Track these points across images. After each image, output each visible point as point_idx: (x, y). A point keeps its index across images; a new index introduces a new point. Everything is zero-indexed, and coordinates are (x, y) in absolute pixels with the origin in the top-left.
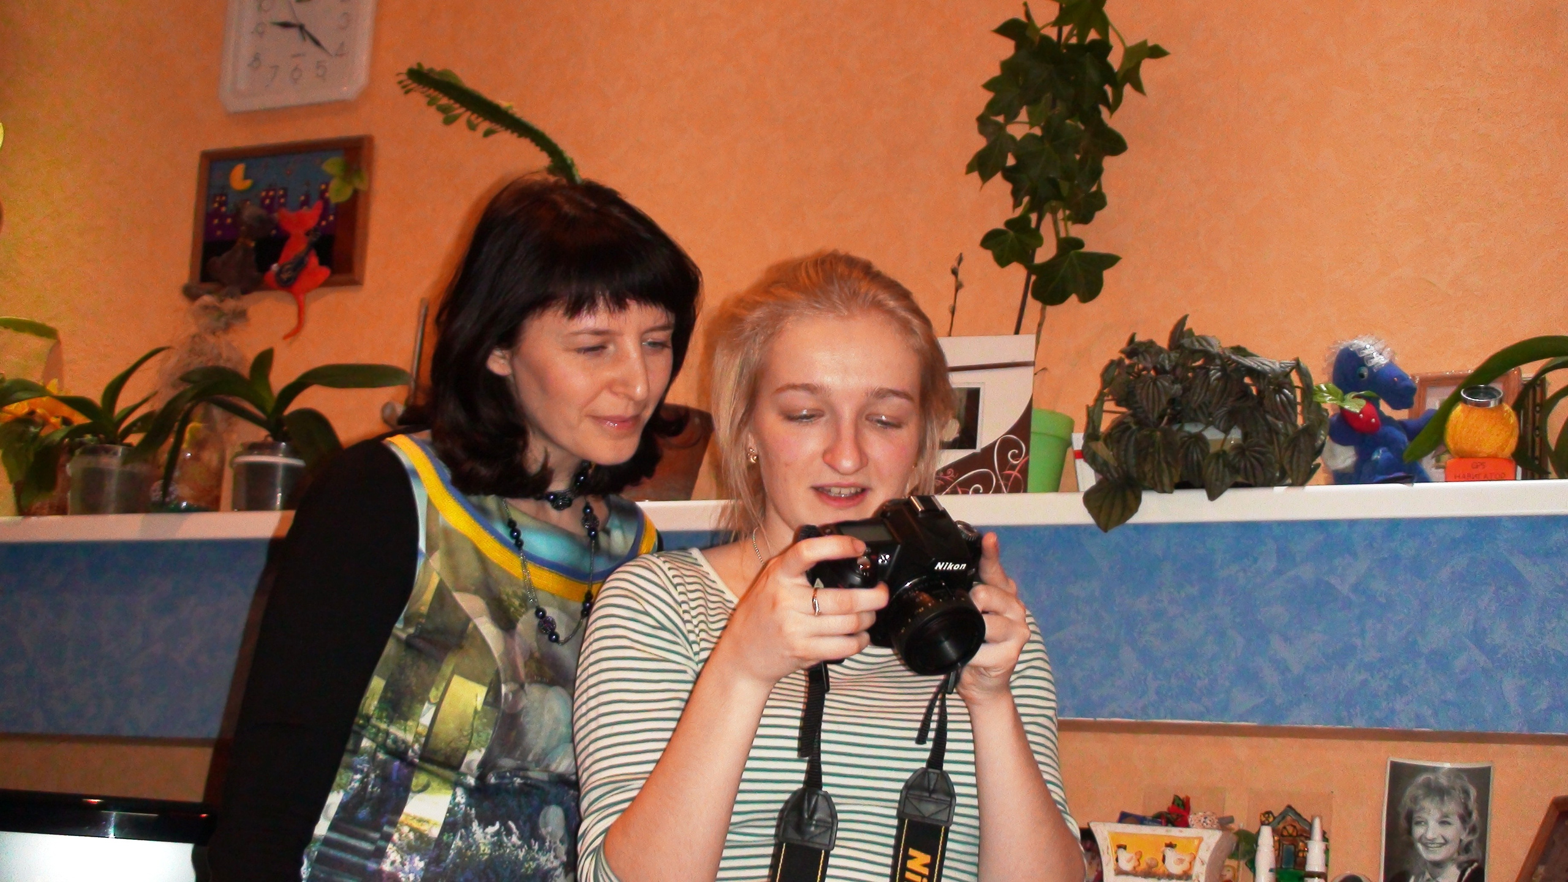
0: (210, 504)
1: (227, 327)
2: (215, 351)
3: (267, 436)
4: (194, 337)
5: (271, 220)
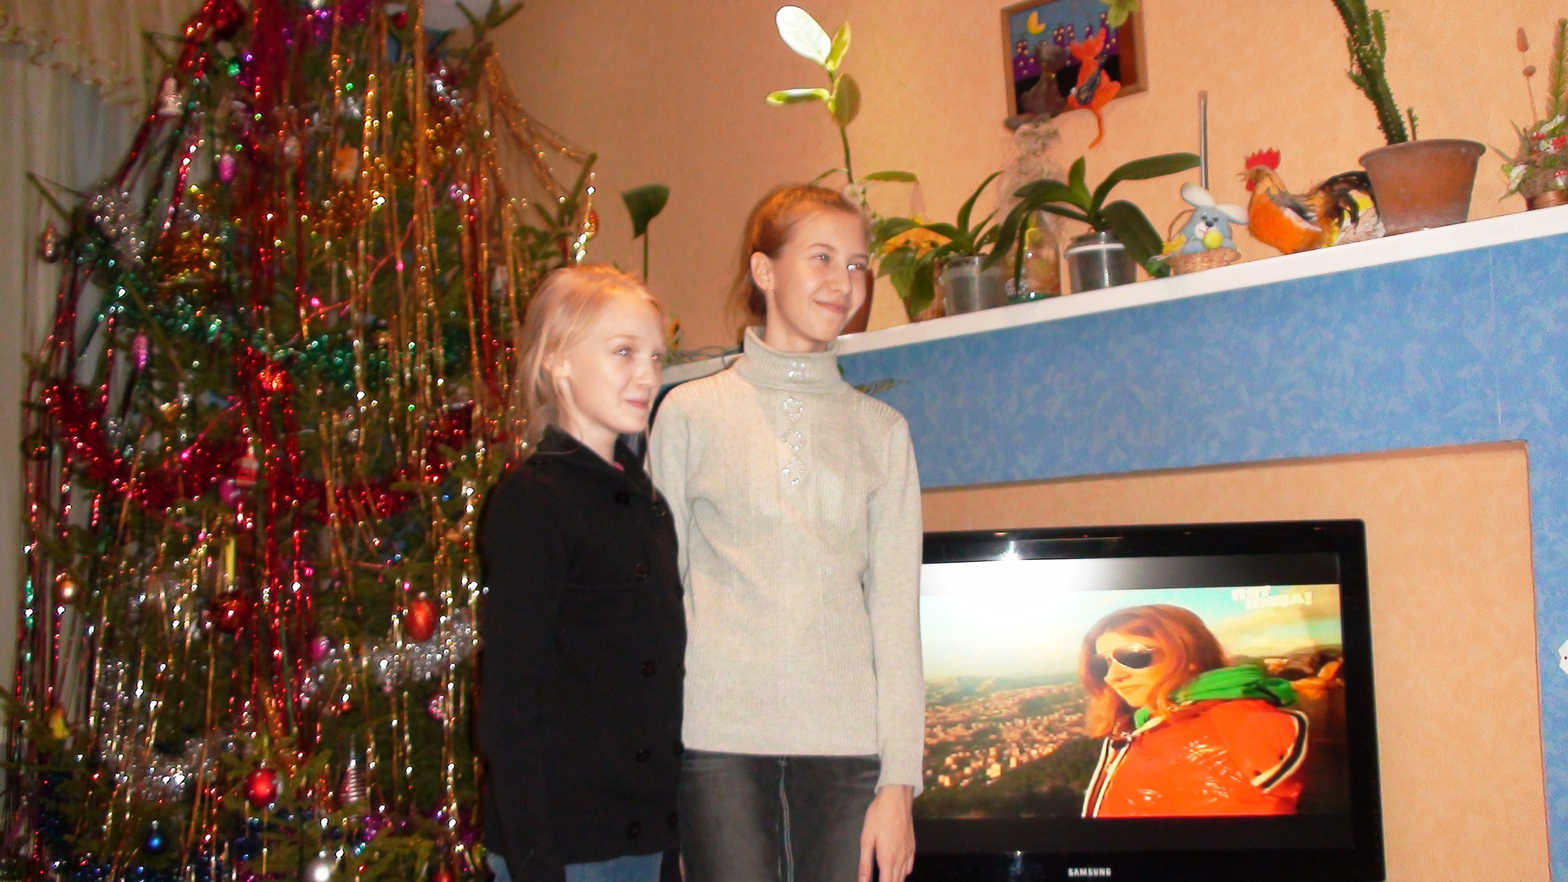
0: (1053, 291)
1: (1044, 147)
2: (1038, 168)
3: (1090, 229)
4: (1019, 160)
5: (1064, 53)
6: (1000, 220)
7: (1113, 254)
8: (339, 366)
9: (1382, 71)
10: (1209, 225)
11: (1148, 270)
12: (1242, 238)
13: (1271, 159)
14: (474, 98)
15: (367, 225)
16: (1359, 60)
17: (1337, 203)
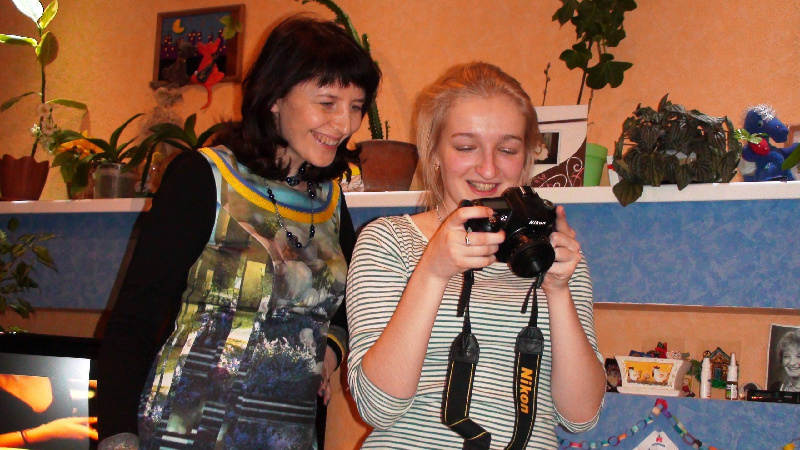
4: (156, 108)
5: (193, 48)
6: (138, 143)
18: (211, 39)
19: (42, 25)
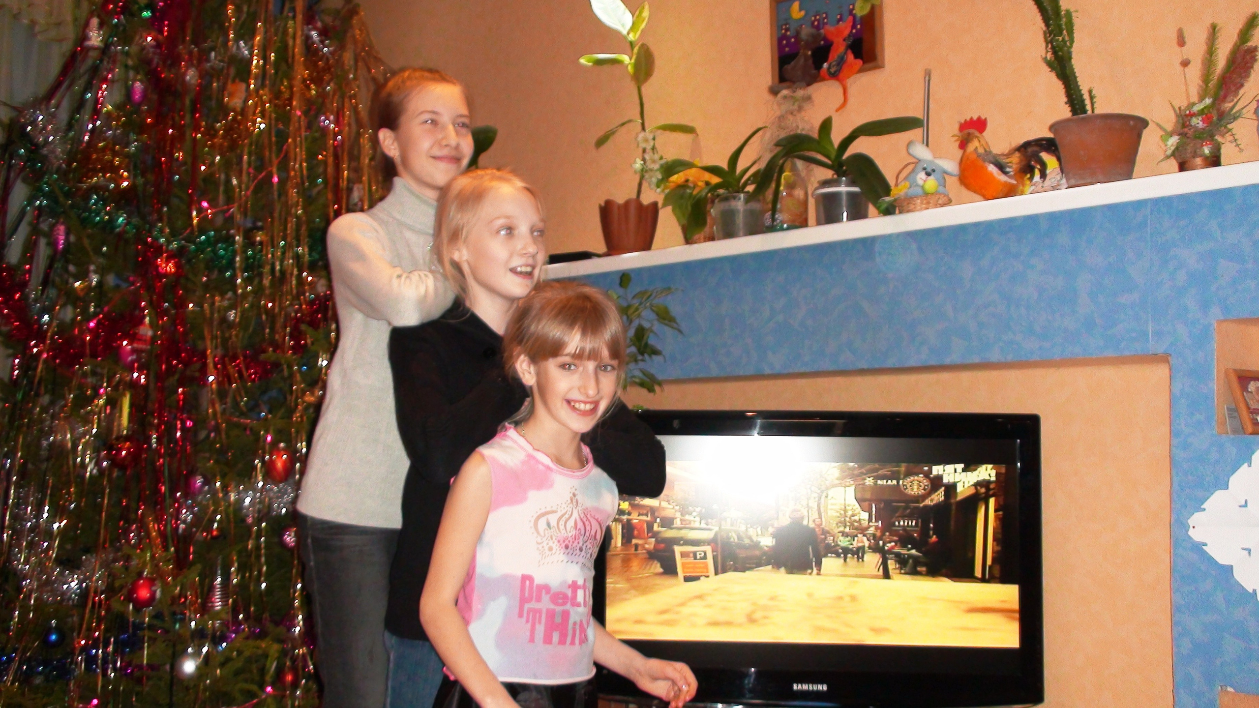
0: (802, 223)
1: (800, 109)
2: (794, 125)
3: (833, 175)
4: (779, 118)
5: (819, 35)
6: (762, 165)
7: (851, 195)
8: (222, 257)
9: (1070, 58)
10: (928, 174)
11: (878, 208)
12: (953, 185)
13: (980, 125)
14: (342, 47)
15: (251, 145)
16: (1053, 48)
17: (1030, 161)
18: (840, 20)
19: (632, 37)
